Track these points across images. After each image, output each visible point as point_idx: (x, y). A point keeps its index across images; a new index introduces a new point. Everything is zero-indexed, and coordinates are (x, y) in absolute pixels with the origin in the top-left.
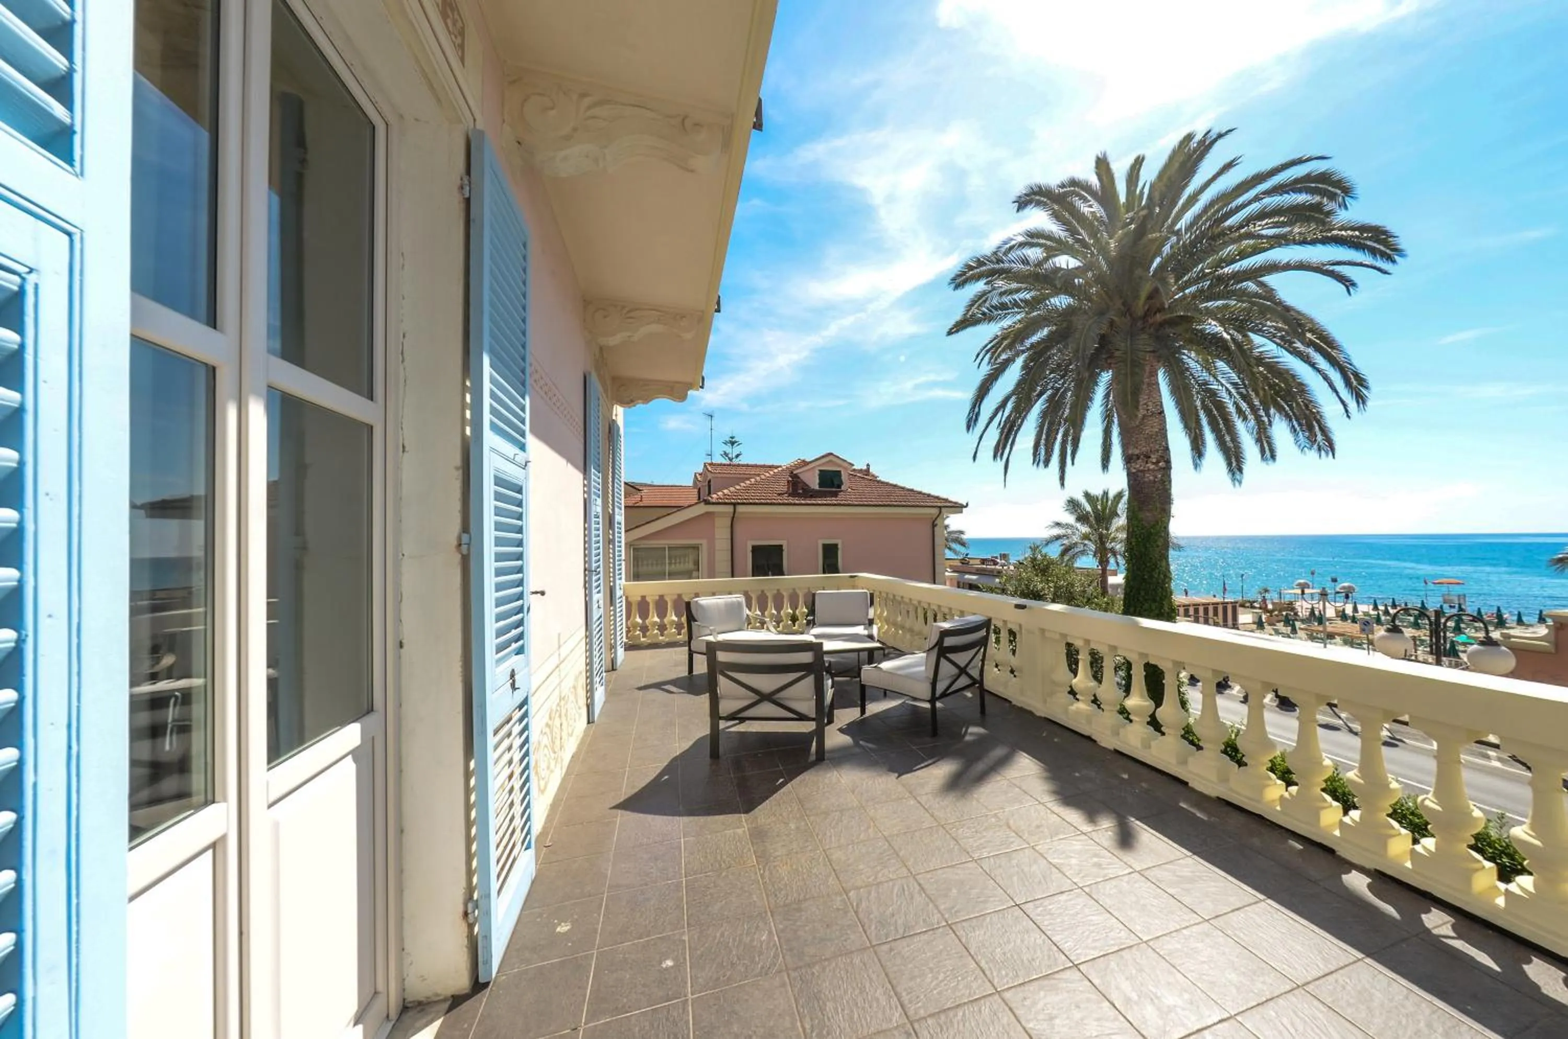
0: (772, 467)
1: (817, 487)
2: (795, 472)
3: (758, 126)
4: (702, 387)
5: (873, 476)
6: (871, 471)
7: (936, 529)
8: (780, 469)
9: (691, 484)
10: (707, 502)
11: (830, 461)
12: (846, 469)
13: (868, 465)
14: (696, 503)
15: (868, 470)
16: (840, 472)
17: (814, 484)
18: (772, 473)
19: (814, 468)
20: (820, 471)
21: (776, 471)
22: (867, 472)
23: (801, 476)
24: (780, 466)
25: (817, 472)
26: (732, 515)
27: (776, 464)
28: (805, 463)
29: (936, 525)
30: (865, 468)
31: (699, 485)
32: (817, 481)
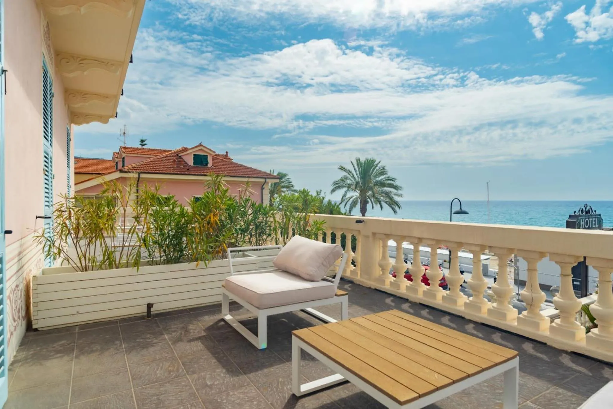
0: (165, 151)
1: (192, 165)
2: (179, 155)
3: (131, 62)
4: (116, 117)
5: (229, 159)
6: (229, 156)
7: (264, 191)
8: (170, 153)
9: (111, 159)
10: (121, 171)
11: (201, 150)
12: (211, 154)
13: (227, 152)
14: (114, 172)
15: (227, 155)
16: (207, 156)
17: (191, 162)
18: (165, 155)
19: (191, 153)
20: (195, 155)
21: (167, 154)
22: (226, 156)
23: (184, 158)
24: (171, 151)
25: (192, 156)
26: (137, 179)
27: (168, 149)
28: (186, 149)
29: (264, 188)
30: (225, 154)
31: (117, 160)
32: (193, 161)
